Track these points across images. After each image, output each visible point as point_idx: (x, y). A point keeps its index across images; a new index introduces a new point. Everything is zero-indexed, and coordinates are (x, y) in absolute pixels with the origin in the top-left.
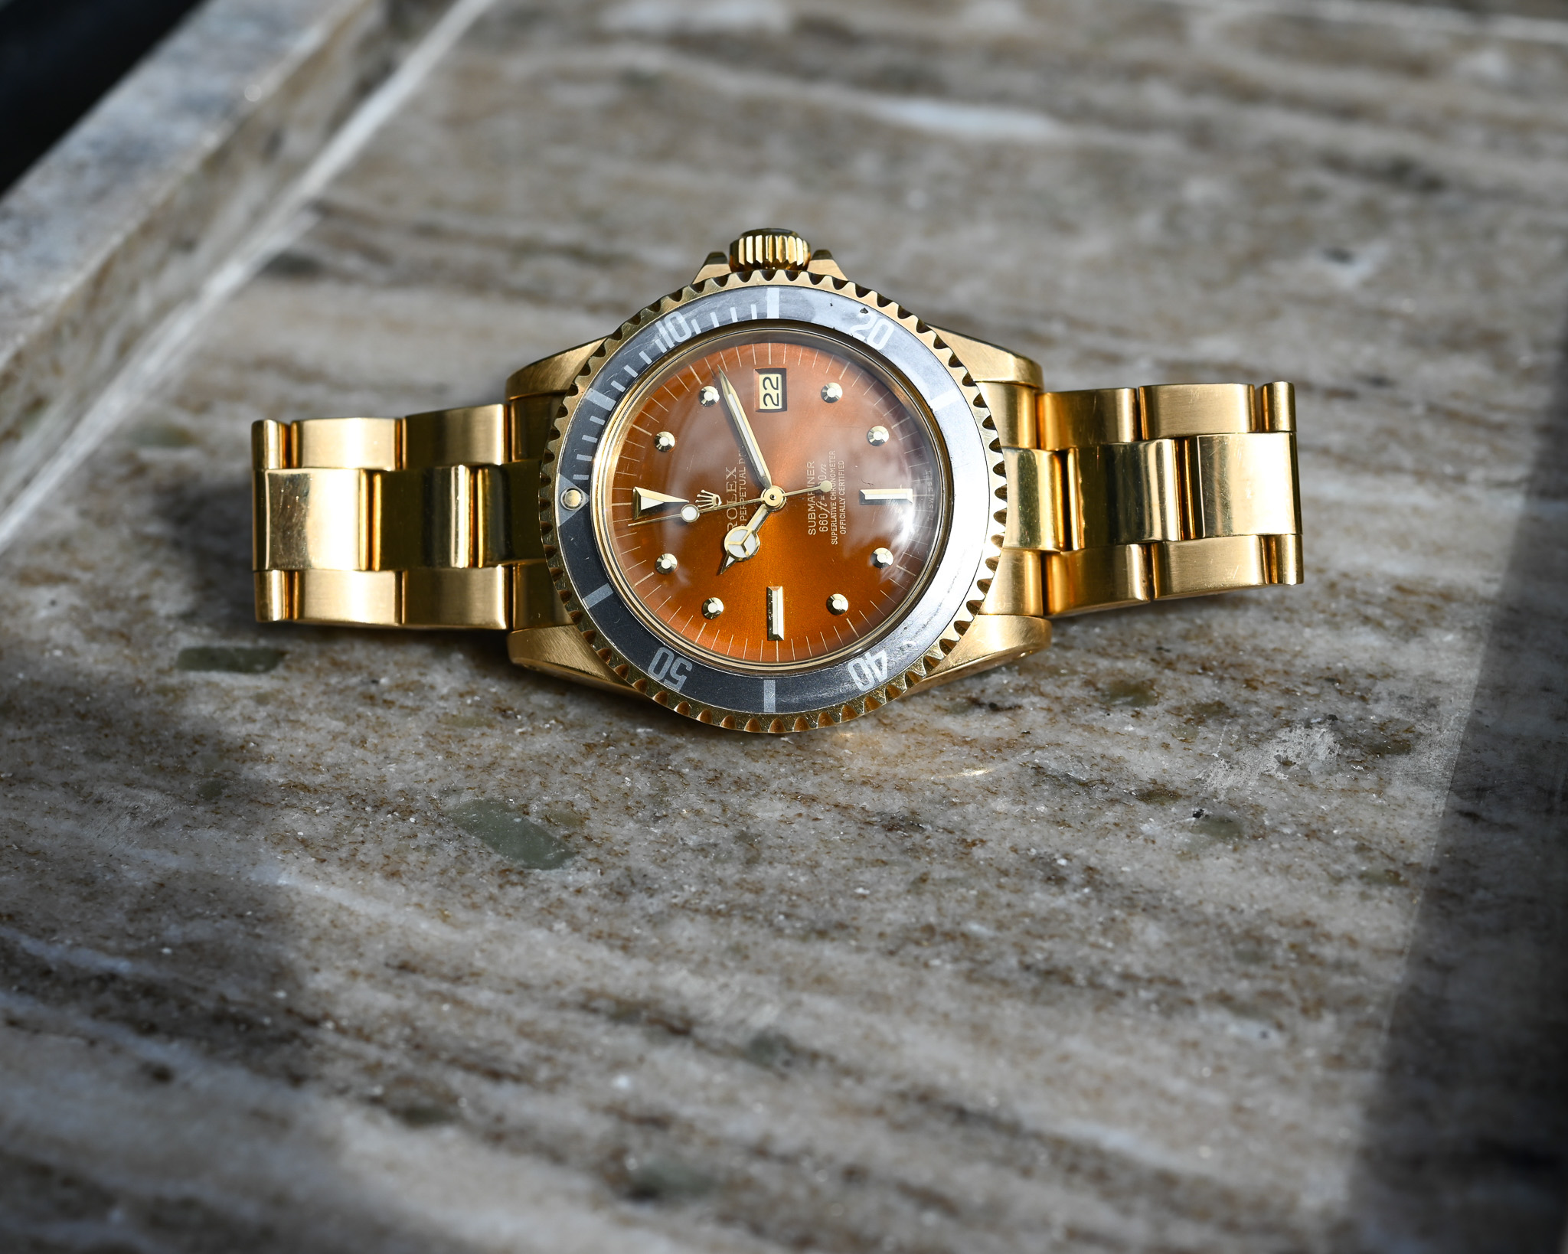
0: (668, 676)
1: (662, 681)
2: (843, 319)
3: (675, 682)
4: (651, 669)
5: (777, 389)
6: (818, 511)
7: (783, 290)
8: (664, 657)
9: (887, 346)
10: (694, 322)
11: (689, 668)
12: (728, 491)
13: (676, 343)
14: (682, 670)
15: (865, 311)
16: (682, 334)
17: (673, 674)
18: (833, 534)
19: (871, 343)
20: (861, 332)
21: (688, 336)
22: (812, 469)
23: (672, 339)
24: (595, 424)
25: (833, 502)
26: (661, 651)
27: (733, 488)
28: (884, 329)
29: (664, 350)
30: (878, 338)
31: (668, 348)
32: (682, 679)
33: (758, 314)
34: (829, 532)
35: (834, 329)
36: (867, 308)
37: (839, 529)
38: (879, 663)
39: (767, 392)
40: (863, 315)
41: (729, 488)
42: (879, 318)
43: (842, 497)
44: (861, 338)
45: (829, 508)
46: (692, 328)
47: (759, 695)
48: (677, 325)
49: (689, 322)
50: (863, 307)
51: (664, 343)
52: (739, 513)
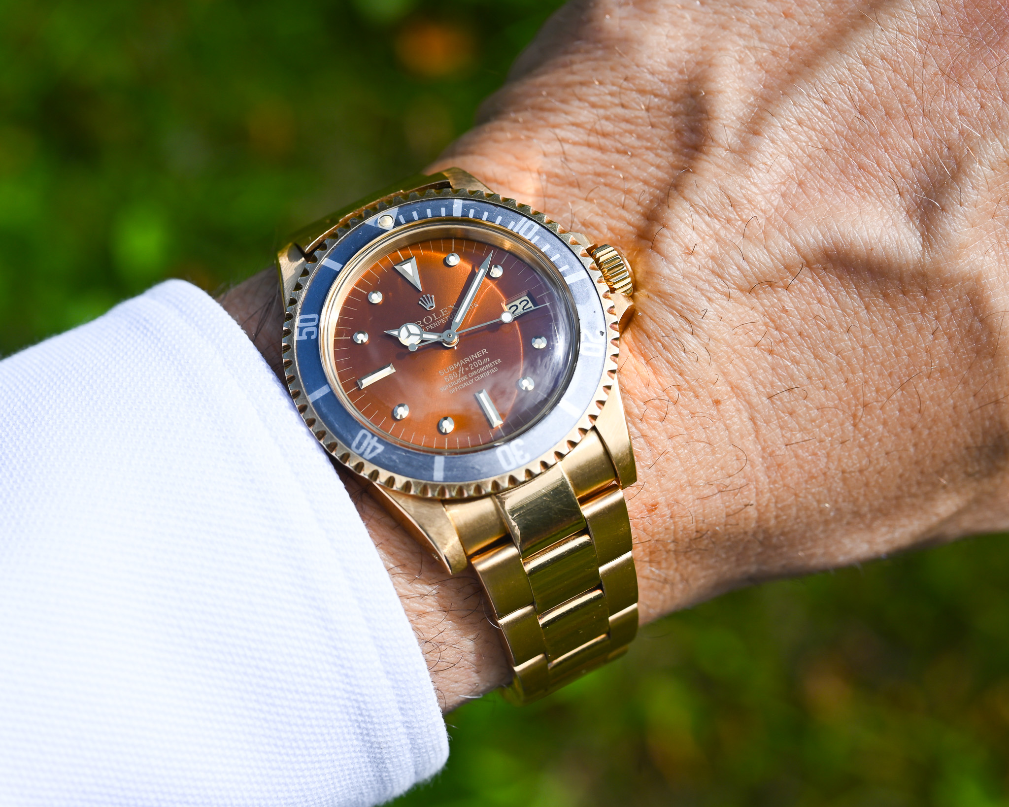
0: (302, 329)
1: (297, 327)
2: (589, 322)
3: (300, 334)
4: (302, 317)
5: (524, 310)
6: (457, 370)
8: (313, 320)
9: (586, 357)
10: (537, 238)
11: (313, 337)
14: (309, 334)
15: (602, 333)
16: (526, 234)
17: (305, 331)
18: (447, 386)
19: (582, 346)
20: (586, 337)
21: (527, 238)
22: (482, 354)
23: (519, 230)
24: (440, 212)
25: (468, 376)
26: (316, 316)
27: (445, 313)
28: (597, 350)
30: (588, 349)
31: (511, 231)
32: (304, 337)
33: (564, 271)
34: (447, 383)
35: (579, 320)
36: (605, 334)
37: (451, 388)
38: (374, 448)
39: (519, 306)
40: (599, 334)
41: (443, 311)
42: (603, 344)
43: (474, 380)
44: (583, 337)
45: (462, 375)
46: (533, 237)
47: (319, 387)
48: (530, 229)
49: (536, 234)
50: (604, 331)
51: (514, 226)
52: (431, 324)
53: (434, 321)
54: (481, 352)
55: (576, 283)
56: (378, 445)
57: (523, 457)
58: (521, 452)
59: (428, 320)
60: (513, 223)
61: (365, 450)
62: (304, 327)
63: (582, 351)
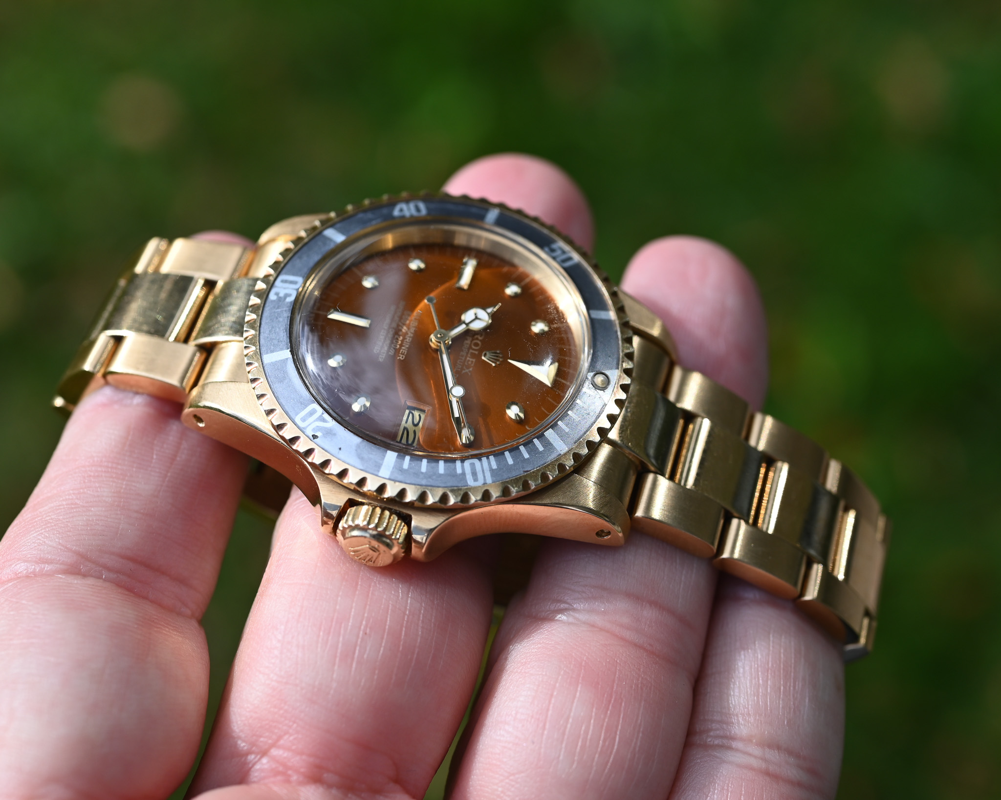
2: (335, 434)
7: (376, 473)
9: (306, 406)
10: (459, 471)
12: (474, 360)
13: (480, 459)
14: (554, 250)
15: (315, 437)
16: (473, 465)
19: (319, 410)
20: (324, 420)
21: (467, 463)
22: (401, 354)
23: (482, 464)
24: (566, 424)
26: (566, 265)
27: (469, 361)
28: (303, 419)
29: (492, 458)
30: (312, 413)
31: (488, 458)
33: (404, 460)
36: (312, 438)
40: (318, 434)
41: (472, 362)
42: (305, 428)
44: (326, 416)
46: (463, 468)
48: (474, 474)
49: (464, 474)
50: (315, 440)
51: (489, 463)
52: (471, 343)
53: (470, 348)
54: (403, 354)
55: (383, 459)
56: (402, 215)
57: (277, 294)
59: (476, 345)
60: (494, 465)
61: (407, 207)
62: (563, 253)
63: (315, 406)
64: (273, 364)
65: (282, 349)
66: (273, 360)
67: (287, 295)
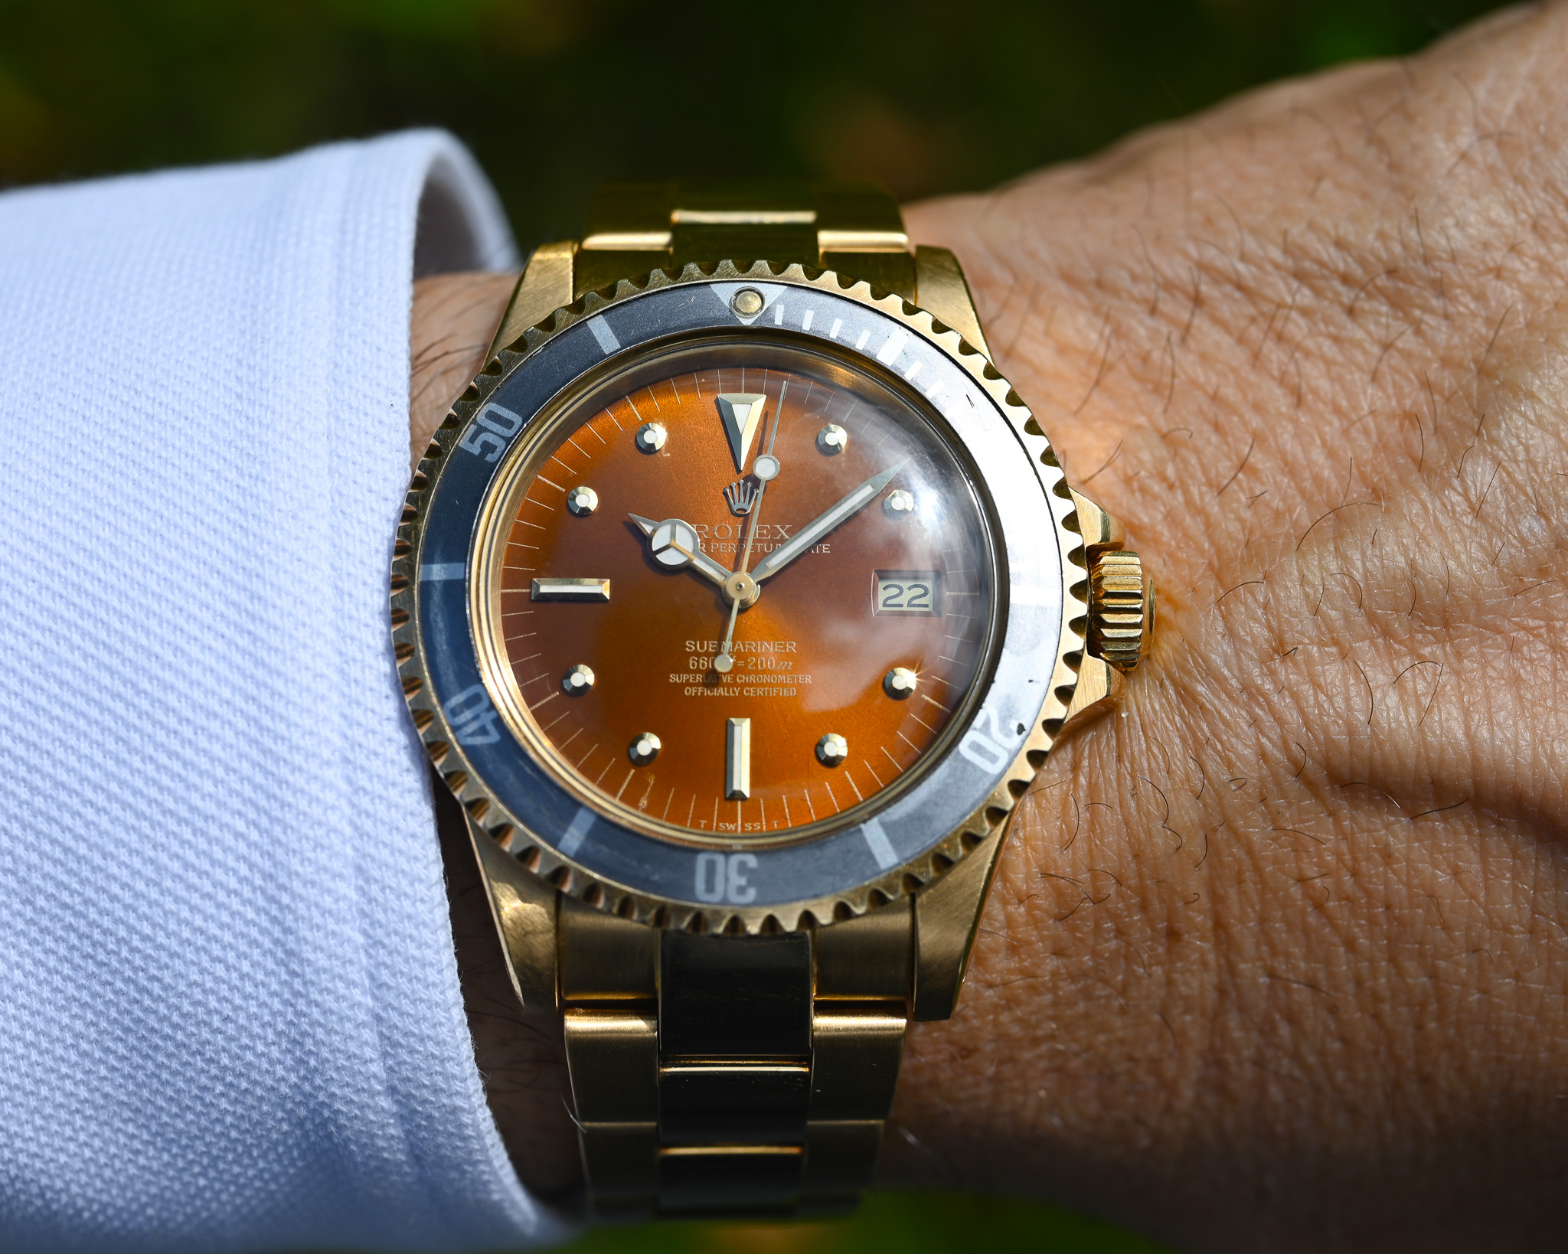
0: (481, 429)
1: (474, 422)
2: (1008, 697)
3: (472, 440)
4: (493, 406)
5: (909, 605)
7: (1056, 611)
8: (509, 424)
9: (966, 762)
11: (490, 458)
12: (756, 526)
14: (488, 447)
15: (1021, 729)
17: (484, 437)
18: (684, 677)
19: (970, 736)
20: (987, 724)
22: (784, 649)
24: (857, 336)
25: (734, 679)
26: (517, 419)
27: (760, 535)
28: (993, 759)
30: (977, 748)
32: (476, 449)
33: (1018, 574)
34: (690, 672)
35: (993, 681)
36: (1025, 734)
37: (692, 685)
38: (483, 731)
39: (905, 590)
40: (1014, 727)
41: (759, 529)
42: (1009, 751)
43: (741, 692)
44: (978, 721)
47: (447, 559)
50: (1027, 727)
52: (722, 541)
53: (732, 540)
54: (784, 645)
55: (1029, 605)
56: (490, 727)
57: (741, 890)
58: (743, 881)
59: (722, 532)
61: (465, 724)
62: (486, 430)
63: (963, 747)
64: (895, 843)
65: (864, 841)
66: (888, 847)
67: (743, 868)
